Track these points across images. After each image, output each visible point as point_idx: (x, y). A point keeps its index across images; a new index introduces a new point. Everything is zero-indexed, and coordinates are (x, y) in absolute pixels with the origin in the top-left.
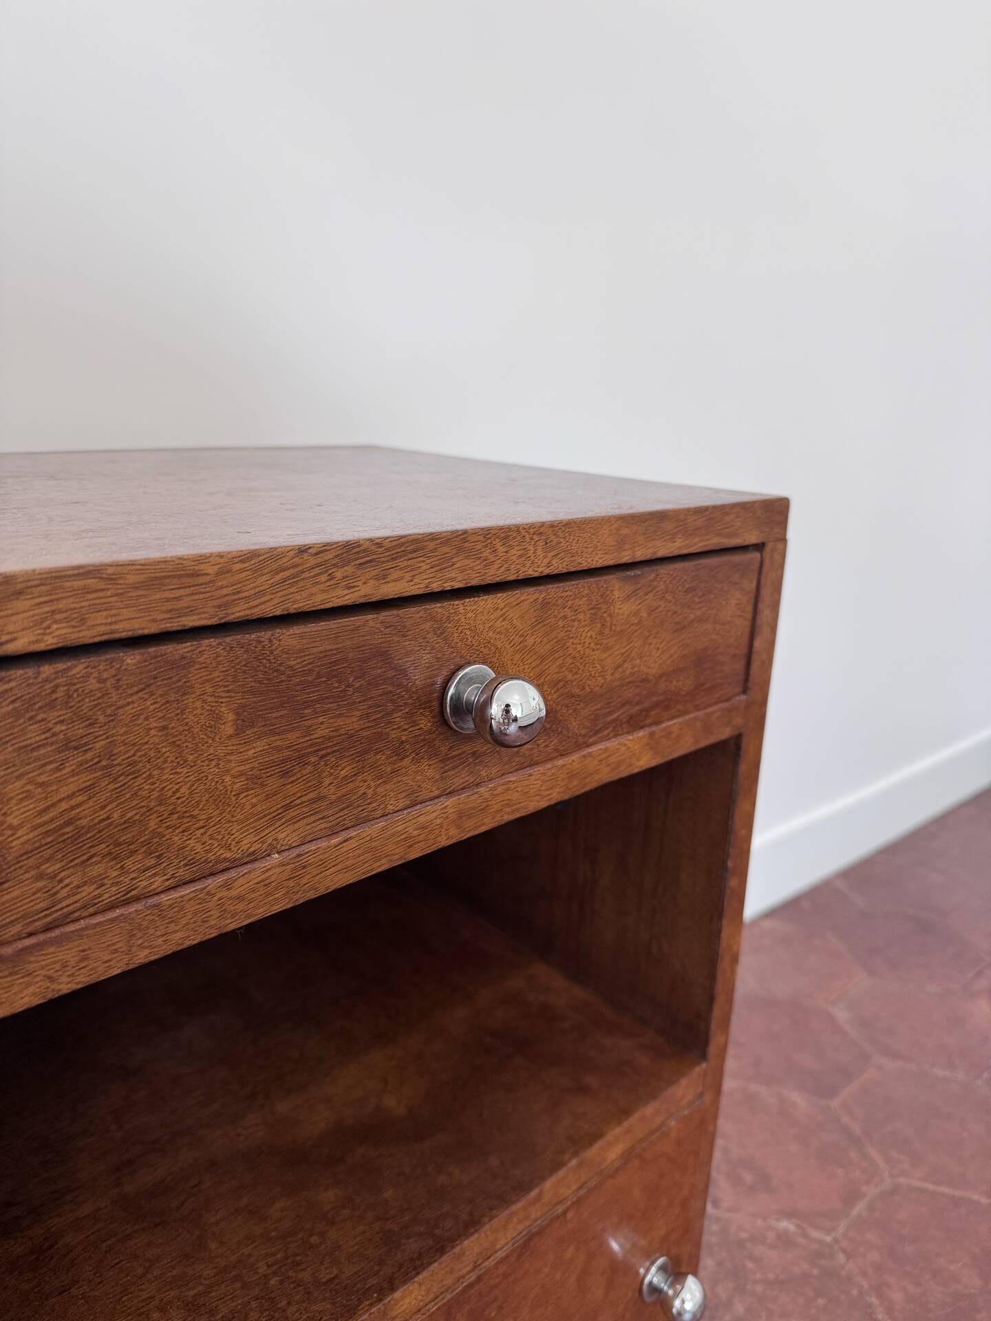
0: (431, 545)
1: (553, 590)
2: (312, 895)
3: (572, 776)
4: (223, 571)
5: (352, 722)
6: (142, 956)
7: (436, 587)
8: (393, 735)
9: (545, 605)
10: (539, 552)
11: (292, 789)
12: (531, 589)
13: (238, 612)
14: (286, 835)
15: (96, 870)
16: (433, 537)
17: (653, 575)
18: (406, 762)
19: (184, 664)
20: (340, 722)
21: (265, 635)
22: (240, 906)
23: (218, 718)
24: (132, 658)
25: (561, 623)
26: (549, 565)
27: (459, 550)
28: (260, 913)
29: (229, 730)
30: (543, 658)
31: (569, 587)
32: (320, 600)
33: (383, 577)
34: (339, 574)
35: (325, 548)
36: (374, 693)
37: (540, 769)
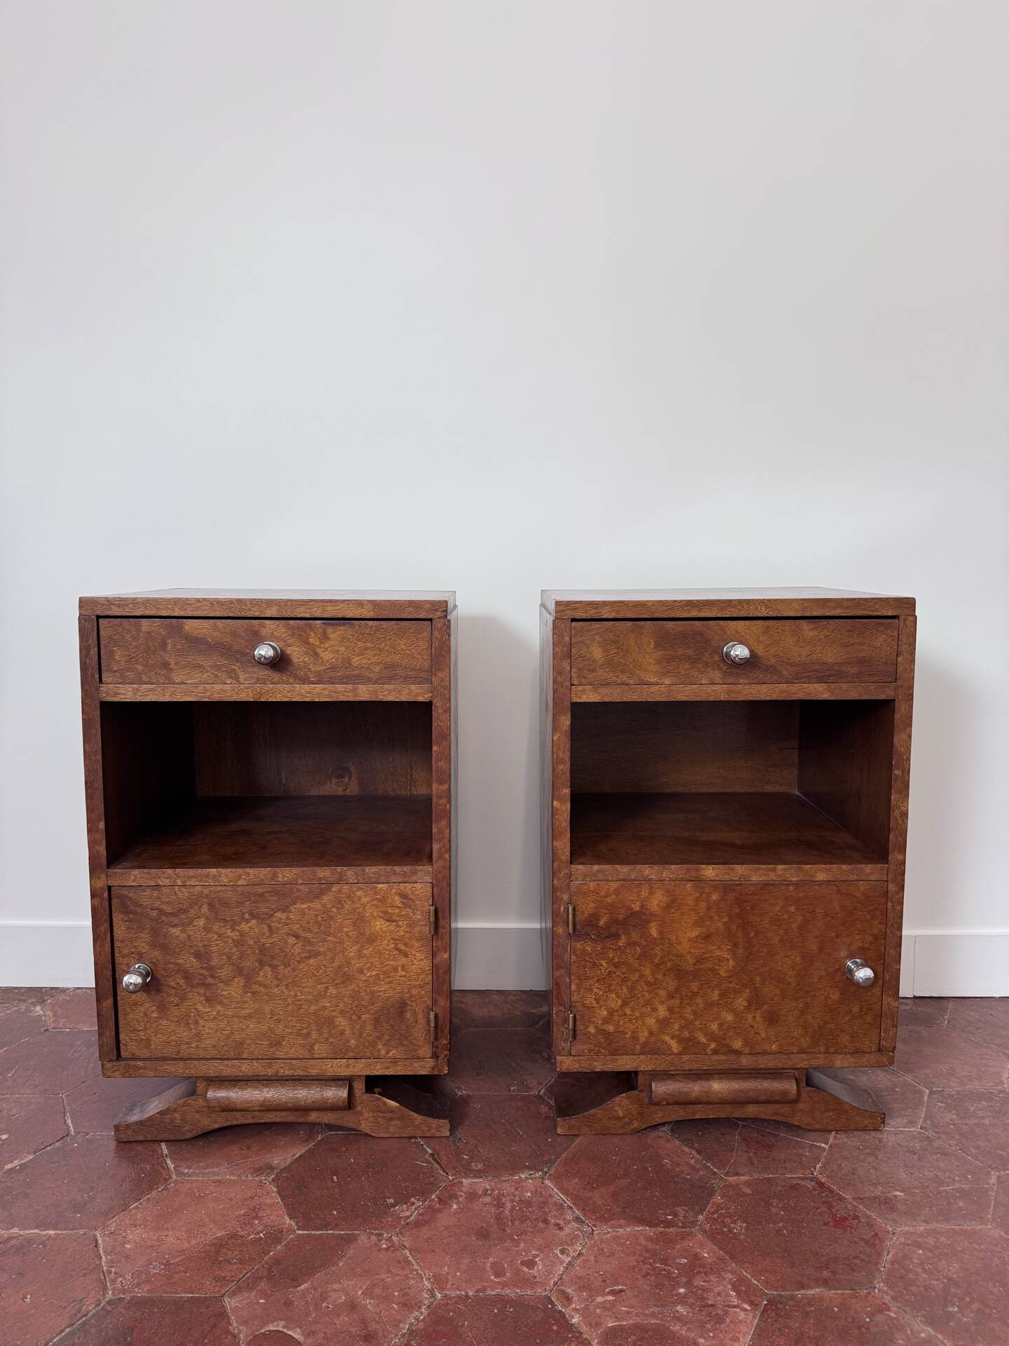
0: (718, 603)
1: (771, 622)
2: (674, 700)
3: (783, 692)
4: (653, 605)
5: (690, 652)
6: (625, 699)
7: (719, 615)
8: (705, 659)
9: (768, 627)
10: (763, 608)
11: (670, 667)
12: (762, 621)
13: (656, 616)
14: (667, 681)
15: (617, 674)
16: (718, 601)
17: (826, 623)
18: (709, 669)
19: (642, 627)
20: (686, 651)
21: (664, 623)
22: (652, 695)
23: (650, 642)
24: (629, 624)
25: (777, 634)
26: (767, 613)
27: (729, 606)
28: (658, 699)
29: (652, 646)
30: (768, 646)
31: (780, 623)
32: (679, 615)
33: (700, 610)
34: (686, 608)
35: (681, 601)
36: (698, 645)
37: (767, 685)
